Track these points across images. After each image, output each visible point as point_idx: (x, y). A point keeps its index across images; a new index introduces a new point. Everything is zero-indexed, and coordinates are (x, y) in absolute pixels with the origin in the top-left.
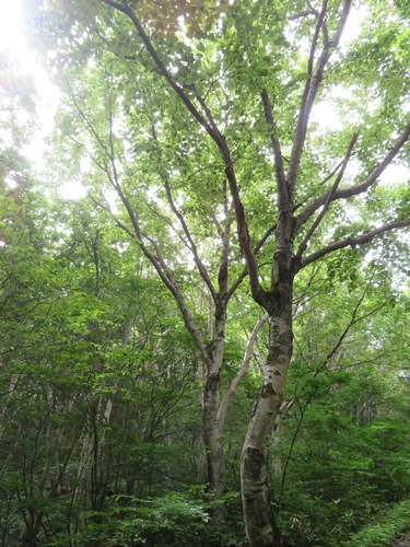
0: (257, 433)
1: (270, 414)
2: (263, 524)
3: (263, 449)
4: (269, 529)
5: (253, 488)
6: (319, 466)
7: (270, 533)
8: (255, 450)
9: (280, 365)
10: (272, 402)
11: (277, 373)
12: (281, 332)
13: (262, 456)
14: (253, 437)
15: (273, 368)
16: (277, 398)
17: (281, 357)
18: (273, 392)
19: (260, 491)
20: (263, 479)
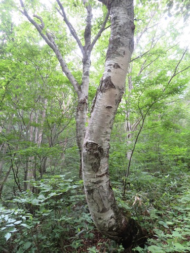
0: (95, 127)
1: (109, 108)
2: (104, 210)
3: (102, 143)
4: (111, 213)
5: (92, 180)
6: (153, 155)
7: (112, 218)
8: (93, 144)
9: (119, 58)
10: (110, 96)
11: (117, 66)
12: (121, 22)
13: (101, 149)
14: (91, 132)
15: (112, 62)
16: (117, 92)
17: (121, 49)
18: (112, 86)
19: (100, 182)
20: (103, 171)
